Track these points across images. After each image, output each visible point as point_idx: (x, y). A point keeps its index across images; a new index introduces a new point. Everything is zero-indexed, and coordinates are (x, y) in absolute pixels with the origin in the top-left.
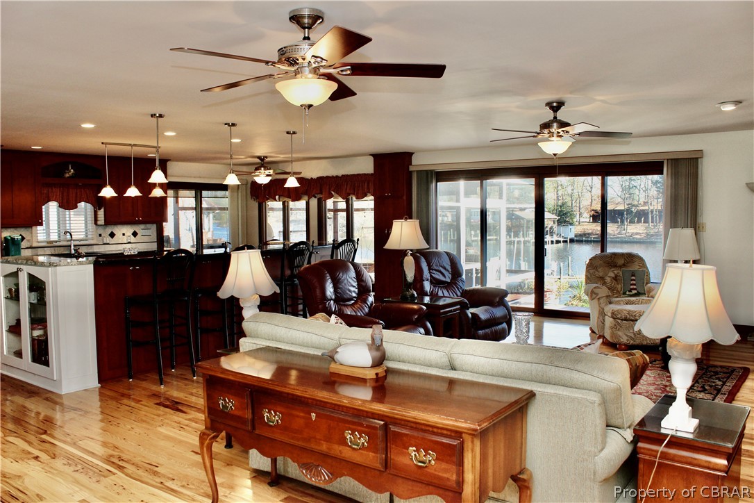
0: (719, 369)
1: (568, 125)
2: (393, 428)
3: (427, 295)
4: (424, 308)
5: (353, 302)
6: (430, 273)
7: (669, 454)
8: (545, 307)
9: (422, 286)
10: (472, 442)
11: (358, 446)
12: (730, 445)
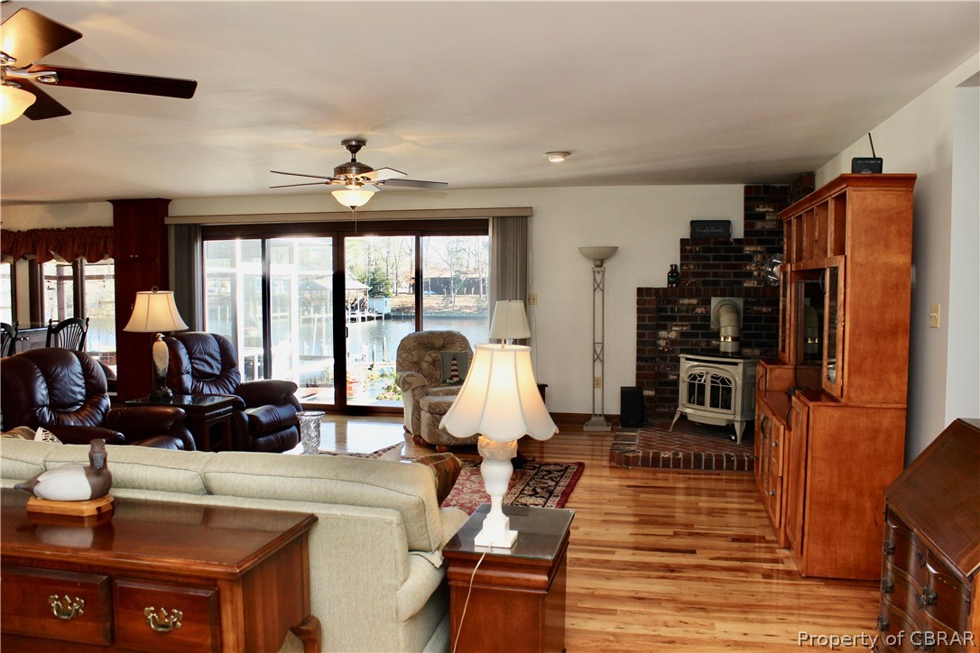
0: (552, 468)
1: (369, 169)
2: (121, 583)
3: (188, 394)
4: (182, 410)
5: (78, 407)
6: (191, 363)
7: (485, 577)
8: (349, 403)
9: (181, 382)
10: (231, 590)
11: (70, 615)
12: (550, 558)
